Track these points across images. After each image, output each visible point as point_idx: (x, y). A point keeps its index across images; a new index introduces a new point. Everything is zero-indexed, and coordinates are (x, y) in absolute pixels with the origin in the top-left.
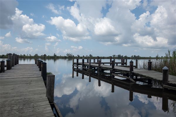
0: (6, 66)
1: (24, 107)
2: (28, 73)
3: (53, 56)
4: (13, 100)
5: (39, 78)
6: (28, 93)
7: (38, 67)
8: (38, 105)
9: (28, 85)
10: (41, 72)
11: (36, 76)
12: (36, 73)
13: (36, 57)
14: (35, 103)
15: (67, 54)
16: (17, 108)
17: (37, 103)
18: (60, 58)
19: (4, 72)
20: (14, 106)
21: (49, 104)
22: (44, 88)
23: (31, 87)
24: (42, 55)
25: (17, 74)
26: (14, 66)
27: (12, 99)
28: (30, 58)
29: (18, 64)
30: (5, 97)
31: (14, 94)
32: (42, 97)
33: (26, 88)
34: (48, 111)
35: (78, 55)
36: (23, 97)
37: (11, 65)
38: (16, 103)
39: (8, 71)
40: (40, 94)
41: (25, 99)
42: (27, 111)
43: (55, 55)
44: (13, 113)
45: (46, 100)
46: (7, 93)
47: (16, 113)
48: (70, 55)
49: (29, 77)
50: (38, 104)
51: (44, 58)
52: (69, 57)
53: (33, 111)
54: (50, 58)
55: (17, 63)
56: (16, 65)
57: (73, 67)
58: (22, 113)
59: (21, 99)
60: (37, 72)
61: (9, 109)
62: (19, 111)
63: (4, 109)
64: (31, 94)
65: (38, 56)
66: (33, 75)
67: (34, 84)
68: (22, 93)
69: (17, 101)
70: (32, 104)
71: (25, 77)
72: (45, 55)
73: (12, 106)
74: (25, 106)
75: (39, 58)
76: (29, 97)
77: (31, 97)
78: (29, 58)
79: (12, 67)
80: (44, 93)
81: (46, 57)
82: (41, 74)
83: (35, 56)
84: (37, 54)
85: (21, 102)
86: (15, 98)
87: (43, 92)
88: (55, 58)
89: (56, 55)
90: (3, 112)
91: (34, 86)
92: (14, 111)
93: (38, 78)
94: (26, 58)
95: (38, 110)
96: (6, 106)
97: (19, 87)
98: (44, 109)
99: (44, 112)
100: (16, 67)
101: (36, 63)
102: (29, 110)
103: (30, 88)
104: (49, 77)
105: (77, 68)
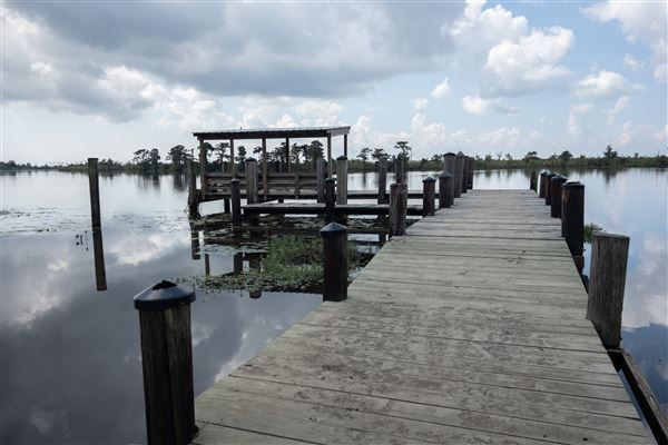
0: (437, 196)
1: (509, 342)
2: (508, 221)
3: (603, 156)
4: (468, 309)
5: (552, 242)
6: (514, 294)
7: (543, 200)
8: (558, 344)
9: (514, 264)
10: (559, 221)
11: (541, 235)
12: (538, 222)
13: (530, 165)
14: (544, 334)
16: (486, 338)
17: (550, 335)
18: (636, 166)
19: (433, 215)
20: (475, 331)
21: (603, 349)
22: (573, 285)
23: (527, 274)
24: (553, 157)
25: (473, 223)
26: (458, 196)
27: (466, 304)
28: (510, 166)
29: (471, 188)
30: (444, 296)
31: (469, 290)
32: (568, 318)
33: (509, 275)
34: (603, 379)
36: (499, 305)
37: (452, 193)
38: (479, 322)
39: (444, 210)
40: (562, 306)
41: (508, 312)
42: (519, 356)
43: (611, 155)
44: (473, 352)
45: (585, 331)
46: (448, 284)
47: (482, 355)
49: (513, 235)
50: (554, 340)
51: (564, 165)
53: (540, 362)
54: (587, 165)
55: (468, 185)
56: (465, 192)
58: (504, 359)
59: (493, 312)
60: (543, 222)
61: (459, 334)
62: (492, 351)
63: (446, 333)
64: (528, 299)
65: (538, 159)
66: (530, 231)
67: (536, 264)
68: (495, 292)
69: (482, 315)
70: (535, 335)
71: (500, 234)
72: (566, 155)
73: (469, 327)
74: (509, 336)
75: (543, 167)
76: (519, 309)
77: (529, 309)
78: (504, 168)
79: (456, 200)
80: (576, 301)
81: (569, 163)
82: (560, 228)
83: (527, 160)
84: (534, 153)
85: (494, 320)
86: (475, 304)
87: (571, 297)
88: (611, 165)
89: (615, 154)
90: (444, 341)
91: (535, 271)
92: (476, 345)
93: (548, 242)
94: (494, 168)
95: (561, 362)
96: (449, 325)
97: (481, 267)
98: (583, 365)
99: (588, 378)
100: (465, 199)
101: (533, 186)
102: (528, 357)
103: (523, 277)
104: (602, 245)
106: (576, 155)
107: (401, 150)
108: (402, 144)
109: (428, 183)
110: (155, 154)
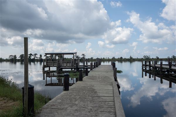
0: (93, 66)
3: (129, 58)
15: (144, 56)
24: (119, 58)
28: (109, 60)
29: (101, 65)
35: (157, 57)
43: (131, 58)
48: (148, 57)
51: (121, 60)
52: (146, 59)
54: (126, 60)
57: (143, 68)
65: (115, 59)
72: (121, 58)
78: (107, 61)
81: (122, 60)
83: (112, 59)
84: (114, 57)
88: (131, 60)
94: (105, 61)
101: (112, 64)
105: (146, 69)
106: (124, 58)
107: (83, 56)
108: (83, 55)
109: (91, 64)
110: (15, 56)
